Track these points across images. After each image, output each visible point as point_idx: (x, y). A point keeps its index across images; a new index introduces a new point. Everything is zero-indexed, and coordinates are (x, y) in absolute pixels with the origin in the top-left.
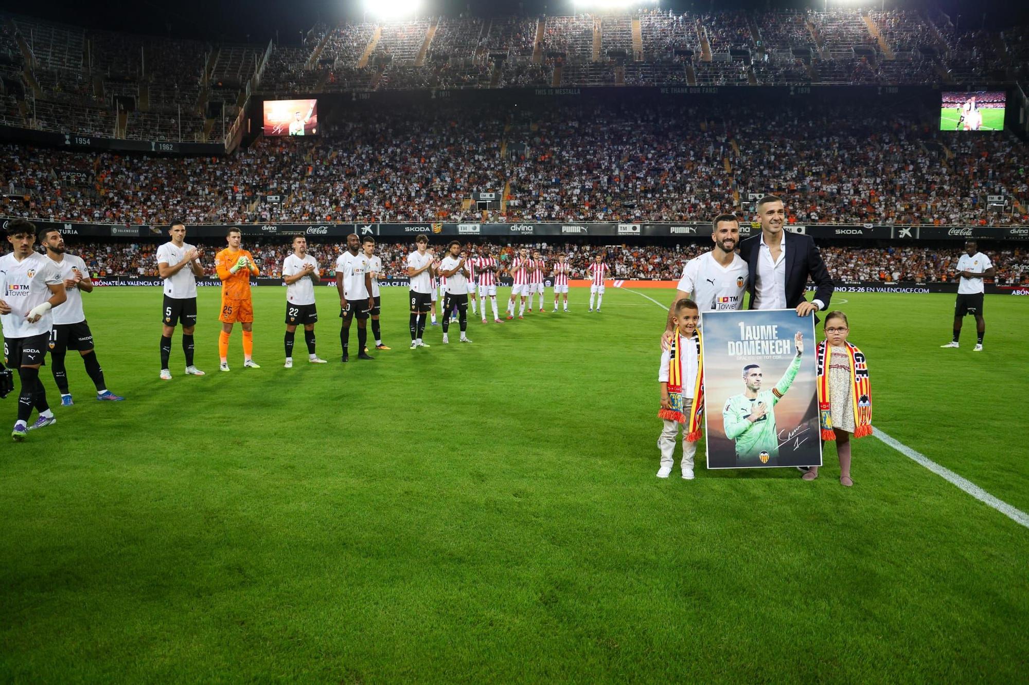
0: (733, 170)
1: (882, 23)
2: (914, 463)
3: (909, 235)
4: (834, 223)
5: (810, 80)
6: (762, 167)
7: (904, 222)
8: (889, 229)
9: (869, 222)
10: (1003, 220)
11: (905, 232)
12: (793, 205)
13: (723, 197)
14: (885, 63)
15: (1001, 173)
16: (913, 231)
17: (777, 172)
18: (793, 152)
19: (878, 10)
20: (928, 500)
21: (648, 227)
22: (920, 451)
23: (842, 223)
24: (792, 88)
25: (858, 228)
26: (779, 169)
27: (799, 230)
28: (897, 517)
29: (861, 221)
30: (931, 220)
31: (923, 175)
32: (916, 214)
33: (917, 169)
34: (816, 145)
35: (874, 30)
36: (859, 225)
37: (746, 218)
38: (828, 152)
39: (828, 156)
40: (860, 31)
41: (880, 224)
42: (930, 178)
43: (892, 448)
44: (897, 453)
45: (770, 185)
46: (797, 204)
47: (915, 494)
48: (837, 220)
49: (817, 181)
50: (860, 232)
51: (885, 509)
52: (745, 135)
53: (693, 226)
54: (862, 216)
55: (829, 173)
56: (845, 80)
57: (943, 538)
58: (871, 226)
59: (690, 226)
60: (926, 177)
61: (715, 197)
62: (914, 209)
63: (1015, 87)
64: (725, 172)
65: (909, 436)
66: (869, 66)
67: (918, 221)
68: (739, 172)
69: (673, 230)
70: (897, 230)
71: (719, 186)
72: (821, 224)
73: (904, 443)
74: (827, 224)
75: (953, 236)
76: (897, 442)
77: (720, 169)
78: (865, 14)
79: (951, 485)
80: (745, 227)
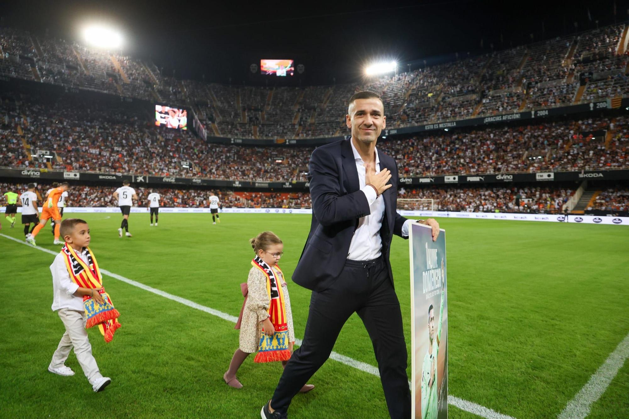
0: (25, 133)
1: (122, 62)
2: (160, 296)
3: (143, 180)
4: (98, 172)
5: (78, 85)
6: (47, 134)
7: (140, 173)
8: (131, 177)
9: (119, 172)
10: (189, 175)
11: (140, 179)
12: (70, 159)
13: (18, 151)
14: (125, 84)
15: (187, 151)
16: (144, 178)
17: (58, 138)
18: (69, 127)
19: (120, 55)
20: (171, 313)
22: (162, 290)
23: (102, 172)
24: (67, 88)
25: (113, 176)
26: (59, 137)
27: (75, 175)
28: (156, 324)
29: (115, 171)
30: (154, 173)
31: (148, 148)
32: (146, 169)
33: (145, 144)
34: (84, 125)
35: (117, 65)
36: (113, 173)
37: (37, 166)
38: (93, 130)
39: (92, 132)
40: (109, 64)
41: (126, 174)
42: (152, 150)
43: (146, 291)
44: (151, 293)
45: (53, 145)
46: (73, 159)
47: (163, 311)
48: (100, 170)
49: (86, 146)
50: (114, 178)
51: (149, 321)
52: (33, 112)
54: (115, 169)
55: (93, 143)
56: (101, 89)
57: (180, 329)
58: (120, 174)
60: (150, 149)
61: (12, 151)
62: (144, 166)
63: (190, 109)
64: (18, 135)
65: (155, 284)
66: (115, 84)
67: (147, 173)
68: (29, 136)
70: (136, 177)
71: (13, 143)
72: (90, 172)
73: (154, 287)
74: (93, 172)
75: (166, 182)
76: (149, 287)
77: (14, 133)
78: (112, 55)
79: (180, 304)
80: (36, 171)
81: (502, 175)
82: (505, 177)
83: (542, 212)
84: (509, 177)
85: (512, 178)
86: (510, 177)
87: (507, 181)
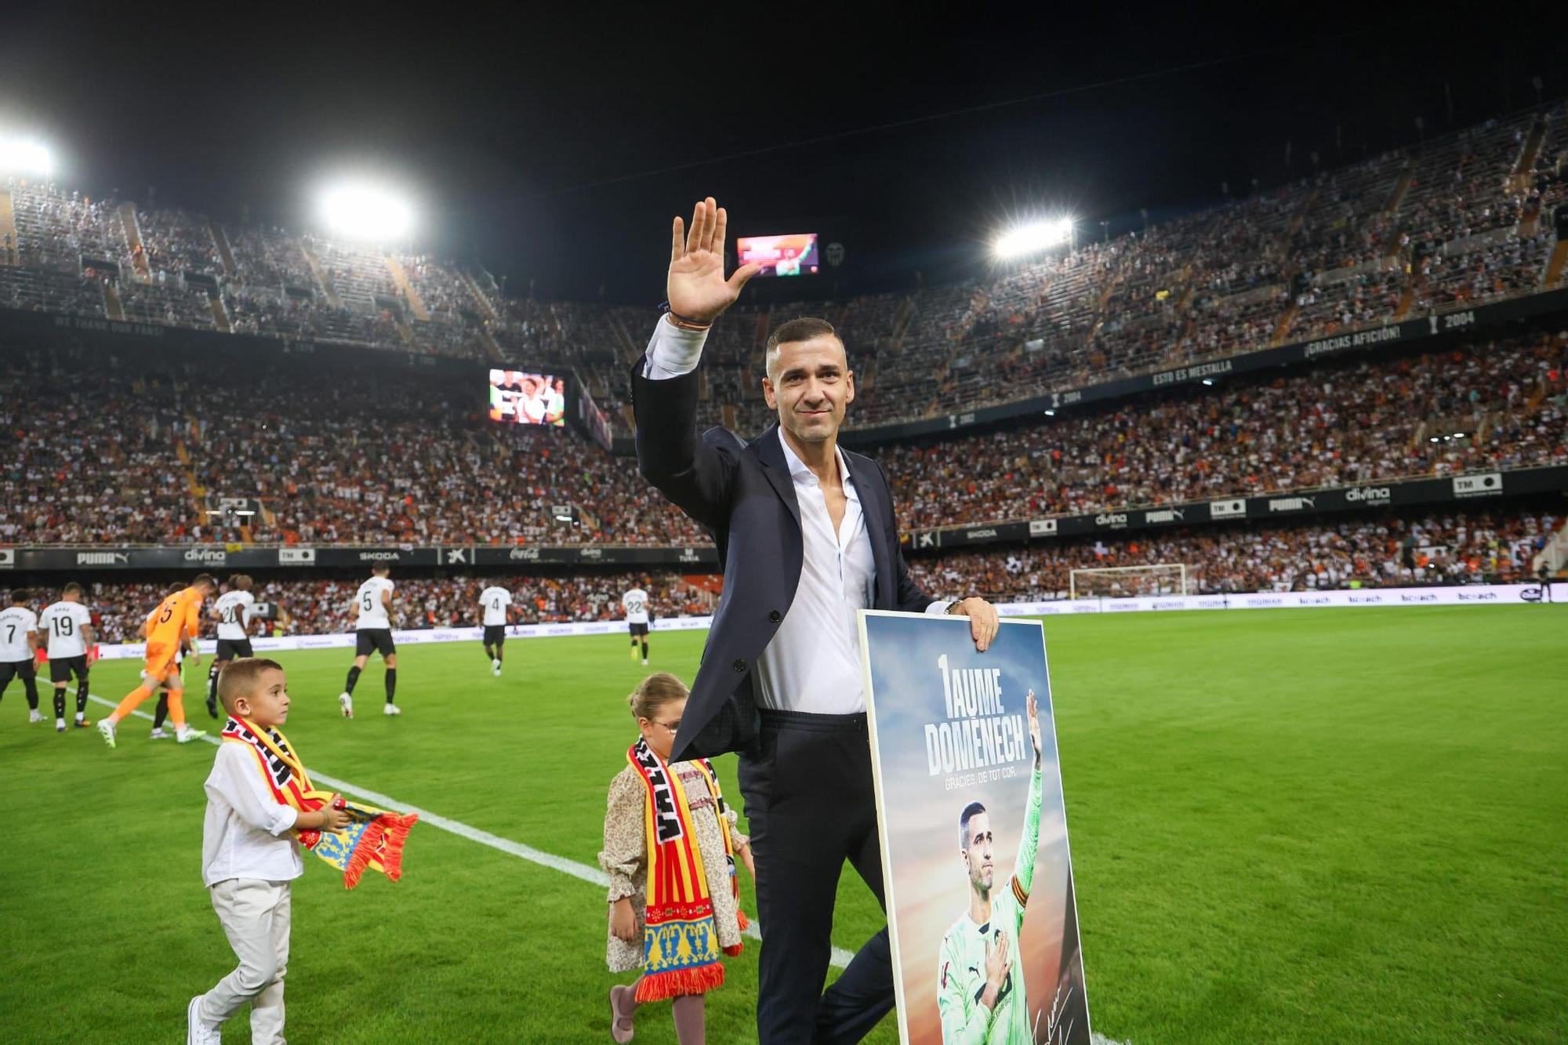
0: (193, 459)
1: (410, 270)
2: (516, 858)
3: (462, 559)
4: (357, 544)
5: (313, 334)
6: (242, 458)
7: (455, 541)
8: (435, 551)
9: (407, 541)
10: (572, 538)
11: (456, 556)
12: (294, 517)
13: (177, 503)
14: (418, 323)
15: (565, 478)
16: (466, 553)
17: (267, 467)
18: (291, 437)
19: (406, 253)
20: (544, 901)
21: (30, 554)
22: (521, 841)
23: (367, 544)
24: (286, 343)
25: (392, 551)
26: (269, 462)
27: (306, 555)
28: (510, 933)
29: (397, 540)
30: (488, 538)
31: (474, 477)
32: (470, 531)
33: (466, 468)
34: (326, 429)
35: (400, 279)
36: (393, 546)
37: (218, 537)
38: (344, 440)
39: (343, 445)
40: (382, 277)
41: (422, 543)
42: (483, 482)
43: (483, 845)
44: (493, 851)
45: (254, 484)
46: (300, 515)
47: (526, 897)
48: (362, 538)
49: (329, 481)
50: (396, 556)
51: (492, 926)
52: (211, 405)
53: (123, 552)
54: (397, 533)
55: (346, 472)
56: (364, 340)
57: (570, 944)
58: (409, 547)
59: (116, 551)
60: (478, 480)
61: (166, 503)
62: (465, 523)
63: (572, 374)
64: (178, 463)
65: (503, 825)
66: (396, 325)
67: (472, 541)
68: (203, 464)
69: (82, 558)
70: (446, 552)
71: (168, 485)
72: (339, 545)
73: (499, 835)
74: (345, 545)
75: (517, 559)
76: (489, 835)
77: (169, 459)
78: (387, 255)
79: (567, 875)
80: (216, 551)
81: (1361, 490)
82: (1369, 493)
83: (1479, 578)
84: (1379, 493)
85: (1388, 495)
86: (1384, 494)
87: (1377, 503)
